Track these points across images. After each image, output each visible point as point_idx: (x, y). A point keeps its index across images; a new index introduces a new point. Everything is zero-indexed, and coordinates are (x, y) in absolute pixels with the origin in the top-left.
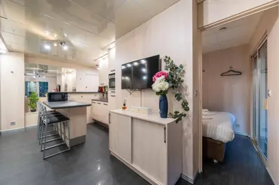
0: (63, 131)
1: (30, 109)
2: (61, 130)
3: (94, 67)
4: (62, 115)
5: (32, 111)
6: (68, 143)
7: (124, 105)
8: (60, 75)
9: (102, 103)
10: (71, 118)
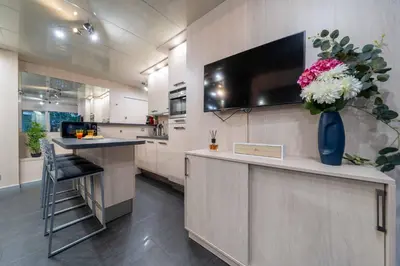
0: (90, 191)
1: (29, 151)
2: (86, 190)
3: (138, 87)
4: (88, 163)
5: (33, 156)
6: (100, 215)
7: (214, 141)
8: (83, 100)
9: (156, 141)
10: (107, 167)
